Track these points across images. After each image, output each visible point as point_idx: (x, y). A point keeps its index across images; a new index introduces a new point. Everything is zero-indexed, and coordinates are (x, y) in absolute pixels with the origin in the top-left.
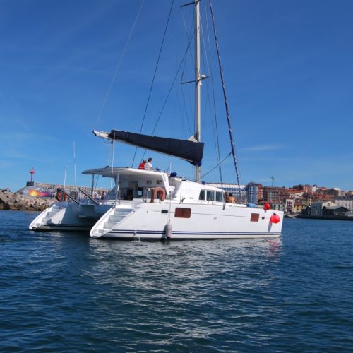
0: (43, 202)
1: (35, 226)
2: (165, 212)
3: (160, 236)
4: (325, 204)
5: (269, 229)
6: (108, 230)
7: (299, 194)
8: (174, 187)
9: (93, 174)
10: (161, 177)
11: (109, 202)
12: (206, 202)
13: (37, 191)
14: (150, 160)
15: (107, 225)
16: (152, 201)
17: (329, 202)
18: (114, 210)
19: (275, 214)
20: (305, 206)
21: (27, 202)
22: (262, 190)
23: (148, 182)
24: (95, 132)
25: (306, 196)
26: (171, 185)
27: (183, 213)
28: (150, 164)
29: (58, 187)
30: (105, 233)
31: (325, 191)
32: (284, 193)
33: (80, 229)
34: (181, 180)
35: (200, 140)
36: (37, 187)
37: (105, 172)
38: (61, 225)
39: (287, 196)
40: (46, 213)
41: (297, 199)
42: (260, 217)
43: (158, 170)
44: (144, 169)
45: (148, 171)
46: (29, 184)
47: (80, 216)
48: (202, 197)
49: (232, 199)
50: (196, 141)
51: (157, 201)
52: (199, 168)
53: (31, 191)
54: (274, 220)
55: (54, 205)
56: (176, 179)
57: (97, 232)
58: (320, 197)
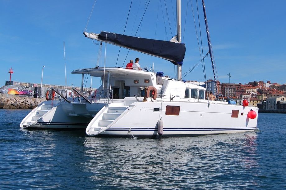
0: (23, 100)
1: (26, 124)
2: (156, 110)
3: (152, 133)
4: (279, 99)
5: (247, 125)
6: (105, 128)
7: (254, 90)
8: (161, 86)
9: (83, 74)
10: (149, 76)
11: (101, 101)
12: (191, 99)
13: (16, 90)
14: (137, 60)
15: (101, 123)
16: (145, 100)
17: (283, 97)
18: (107, 108)
19: (251, 110)
20: (260, 101)
21: (8, 101)
22: (220, 87)
23: (135, 81)
24: (86, 33)
25: (260, 92)
26: (158, 84)
27: (173, 110)
28: (138, 65)
29: (35, 86)
30: (101, 131)
31: (278, 87)
32: (240, 90)
33: (70, 127)
34: (167, 79)
35: (181, 41)
36: (16, 86)
37: (94, 72)
38: (52, 124)
39: (244, 92)
40: (36, 112)
41: (253, 95)
42: (240, 113)
43: (146, 70)
44: (132, 69)
45: (136, 71)
46: (8, 83)
47: (71, 115)
48: (187, 95)
49: (212, 96)
50: (177, 42)
51: (149, 99)
52: (180, 68)
53: (10, 90)
54: (251, 116)
55: (43, 104)
56: (163, 78)
57: (93, 130)
58: (274, 93)
